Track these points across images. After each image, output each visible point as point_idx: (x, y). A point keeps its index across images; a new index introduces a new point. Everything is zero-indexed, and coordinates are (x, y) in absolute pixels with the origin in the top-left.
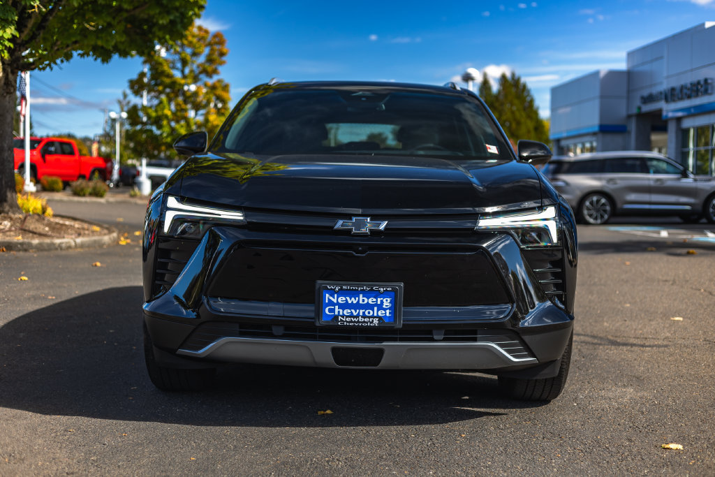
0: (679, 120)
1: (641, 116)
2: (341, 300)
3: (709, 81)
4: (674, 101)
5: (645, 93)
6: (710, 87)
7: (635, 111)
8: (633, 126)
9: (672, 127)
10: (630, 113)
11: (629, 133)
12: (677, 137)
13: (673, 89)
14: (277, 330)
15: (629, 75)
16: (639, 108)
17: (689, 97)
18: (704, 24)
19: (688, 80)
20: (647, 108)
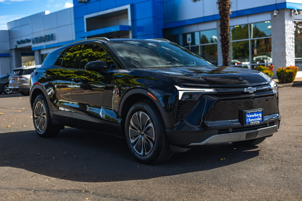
0: (39, 51)
1: (17, 50)
2: (250, 116)
3: (54, 35)
4: (37, 43)
5: (19, 40)
6: (54, 37)
7: (14, 47)
8: (13, 54)
9: (37, 54)
10: (11, 48)
11: (12, 56)
12: (39, 58)
13: (36, 38)
14: (231, 130)
15: (9, 32)
16: (16, 46)
17: (44, 41)
18: (44, 12)
19: (43, 34)
20: (20, 46)
